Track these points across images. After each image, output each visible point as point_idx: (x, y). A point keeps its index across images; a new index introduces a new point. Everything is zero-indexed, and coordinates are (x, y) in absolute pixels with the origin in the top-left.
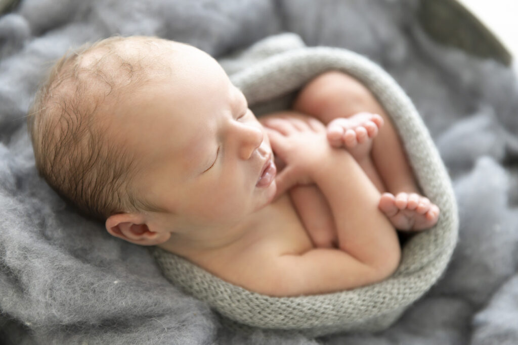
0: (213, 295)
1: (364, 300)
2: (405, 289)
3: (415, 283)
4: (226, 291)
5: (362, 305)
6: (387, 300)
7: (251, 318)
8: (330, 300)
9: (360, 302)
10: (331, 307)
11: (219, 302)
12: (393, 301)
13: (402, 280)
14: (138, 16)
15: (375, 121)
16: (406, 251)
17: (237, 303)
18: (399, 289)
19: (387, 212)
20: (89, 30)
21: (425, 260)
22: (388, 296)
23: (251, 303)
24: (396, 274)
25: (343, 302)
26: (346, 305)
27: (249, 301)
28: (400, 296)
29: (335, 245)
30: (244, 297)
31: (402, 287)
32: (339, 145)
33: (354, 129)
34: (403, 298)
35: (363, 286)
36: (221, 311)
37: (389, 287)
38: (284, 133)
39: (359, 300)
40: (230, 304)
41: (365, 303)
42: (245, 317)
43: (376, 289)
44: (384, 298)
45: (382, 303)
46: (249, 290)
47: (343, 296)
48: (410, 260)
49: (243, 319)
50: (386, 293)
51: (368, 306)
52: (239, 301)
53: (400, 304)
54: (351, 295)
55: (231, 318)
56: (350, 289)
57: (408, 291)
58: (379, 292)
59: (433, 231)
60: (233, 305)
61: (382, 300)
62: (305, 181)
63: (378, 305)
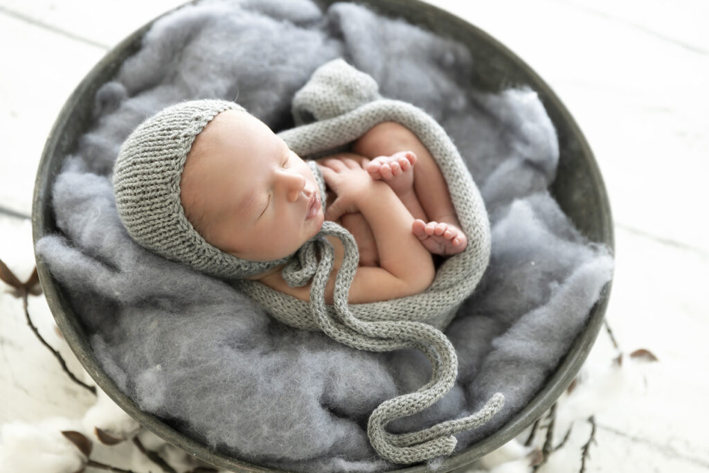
0: (269, 303)
1: (396, 309)
2: (433, 301)
3: (443, 297)
4: (279, 299)
5: (394, 313)
6: (416, 309)
7: (299, 321)
8: (367, 308)
9: (392, 311)
10: (367, 314)
11: (274, 309)
12: (422, 311)
13: (432, 294)
14: (213, 76)
15: (409, 157)
16: (439, 271)
17: (288, 309)
18: (427, 301)
19: (419, 236)
20: (174, 91)
21: (454, 280)
22: (418, 307)
23: (299, 309)
24: (427, 290)
25: (377, 310)
26: (380, 312)
27: (297, 307)
28: (429, 307)
29: (378, 264)
30: (294, 304)
31: (431, 300)
32: (379, 178)
33: (389, 164)
34: (432, 309)
35: (396, 298)
36: (276, 316)
37: (419, 299)
38: (336, 171)
39: (391, 308)
40: (282, 310)
41: (396, 311)
42: (294, 321)
43: (408, 301)
44: (414, 308)
45: (412, 312)
46: (298, 299)
47: (378, 305)
48: (440, 279)
49: (293, 322)
50: (416, 304)
51: (399, 314)
52: (289, 307)
53: (429, 314)
54: (385, 304)
55: (284, 322)
56: (386, 300)
57: (436, 303)
58: (410, 303)
59: (462, 256)
60: (285, 310)
61: (412, 310)
62: (352, 210)
63: (409, 313)
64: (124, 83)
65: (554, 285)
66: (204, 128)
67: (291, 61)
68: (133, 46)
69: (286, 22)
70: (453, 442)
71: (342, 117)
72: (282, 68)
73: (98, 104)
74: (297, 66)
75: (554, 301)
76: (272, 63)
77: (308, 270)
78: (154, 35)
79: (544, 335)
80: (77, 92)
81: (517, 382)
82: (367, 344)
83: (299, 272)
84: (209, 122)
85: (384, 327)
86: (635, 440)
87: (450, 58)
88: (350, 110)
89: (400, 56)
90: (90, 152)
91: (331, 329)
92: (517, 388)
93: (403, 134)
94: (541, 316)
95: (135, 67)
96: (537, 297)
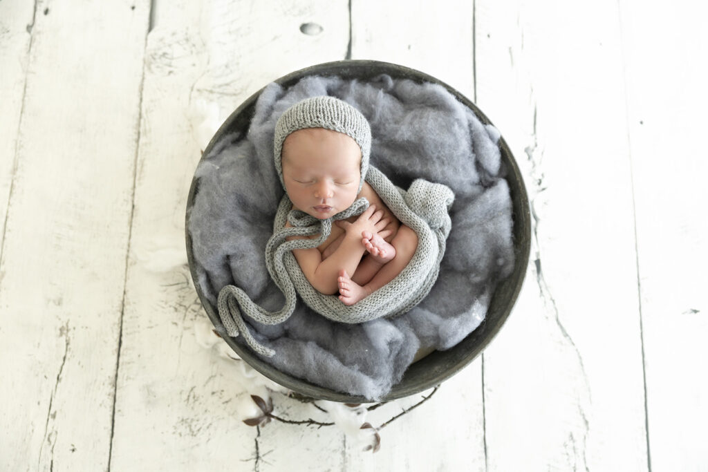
10: (289, 264)
11: (278, 214)
26: (293, 270)
28: (307, 297)
34: (306, 299)
37: (310, 290)
38: (371, 217)
39: (297, 276)
41: (297, 279)
52: (280, 221)
63: (298, 287)
64: (395, 85)
65: (356, 367)
66: (329, 129)
67: (446, 168)
68: (420, 79)
69: (473, 156)
70: (236, 334)
71: (407, 208)
72: (437, 165)
73: (379, 77)
74: (443, 173)
75: (345, 369)
76: (438, 158)
77: (297, 222)
78: (429, 87)
79: (322, 369)
80: (376, 63)
81: (290, 361)
82: (269, 268)
83: (293, 218)
84: (335, 130)
85: (284, 276)
86: (344, 453)
87: (501, 262)
88: (414, 211)
89: (485, 231)
90: (345, 86)
91: (268, 248)
92: (285, 362)
93: (410, 247)
94: (333, 364)
95: (408, 86)
96: (348, 359)
